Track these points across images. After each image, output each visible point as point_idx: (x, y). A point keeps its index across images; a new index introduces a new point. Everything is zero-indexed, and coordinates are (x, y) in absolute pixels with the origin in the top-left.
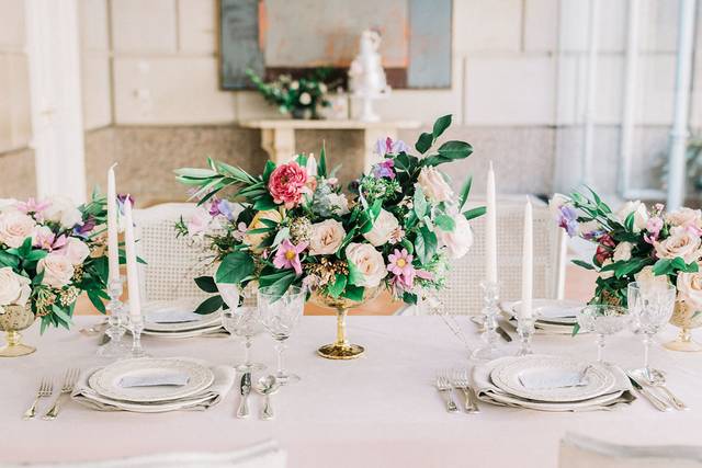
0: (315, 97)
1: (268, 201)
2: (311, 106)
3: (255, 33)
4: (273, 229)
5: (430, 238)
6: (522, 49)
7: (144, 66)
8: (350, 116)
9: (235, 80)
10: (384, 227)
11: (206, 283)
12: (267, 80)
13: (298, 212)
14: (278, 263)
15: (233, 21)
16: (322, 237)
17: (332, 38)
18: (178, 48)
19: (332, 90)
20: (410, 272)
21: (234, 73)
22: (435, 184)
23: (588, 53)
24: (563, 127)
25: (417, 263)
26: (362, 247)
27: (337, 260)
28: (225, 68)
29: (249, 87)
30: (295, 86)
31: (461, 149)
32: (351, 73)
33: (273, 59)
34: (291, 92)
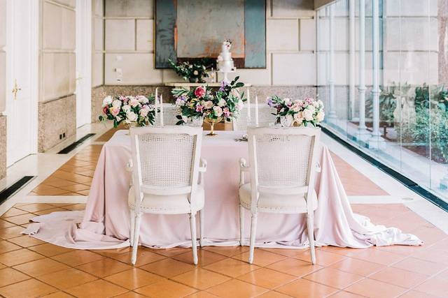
0: (201, 72)
1: (195, 97)
2: (199, 76)
3: (172, 42)
4: (196, 102)
5: (233, 105)
6: (299, 49)
7: (119, 57)
8: (217, 81)
9: (163, 64)
10: (222, 102)
11: (179, 117)
12: (178, 64)
13: (201, 99)
14: (197, 111)
15: (162, 36)
16: (207, 105)
17: (209, 44)
18: (136, 50)
19: (209, 69)
20: (228, 113)
21: (162, 61)
22: (235, 93)
23: (330, 51)
24: (319, 86)
25: (230, 111)
26: (217, 107)
27: (211, 110)
28: (158, 58)
29: (169, 67)
30: (191, 67)
31: (241, 85)
32: (217, 61)
33: (180, 55)
34: (189, 70)
